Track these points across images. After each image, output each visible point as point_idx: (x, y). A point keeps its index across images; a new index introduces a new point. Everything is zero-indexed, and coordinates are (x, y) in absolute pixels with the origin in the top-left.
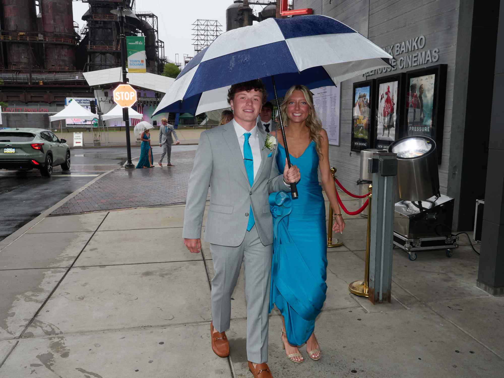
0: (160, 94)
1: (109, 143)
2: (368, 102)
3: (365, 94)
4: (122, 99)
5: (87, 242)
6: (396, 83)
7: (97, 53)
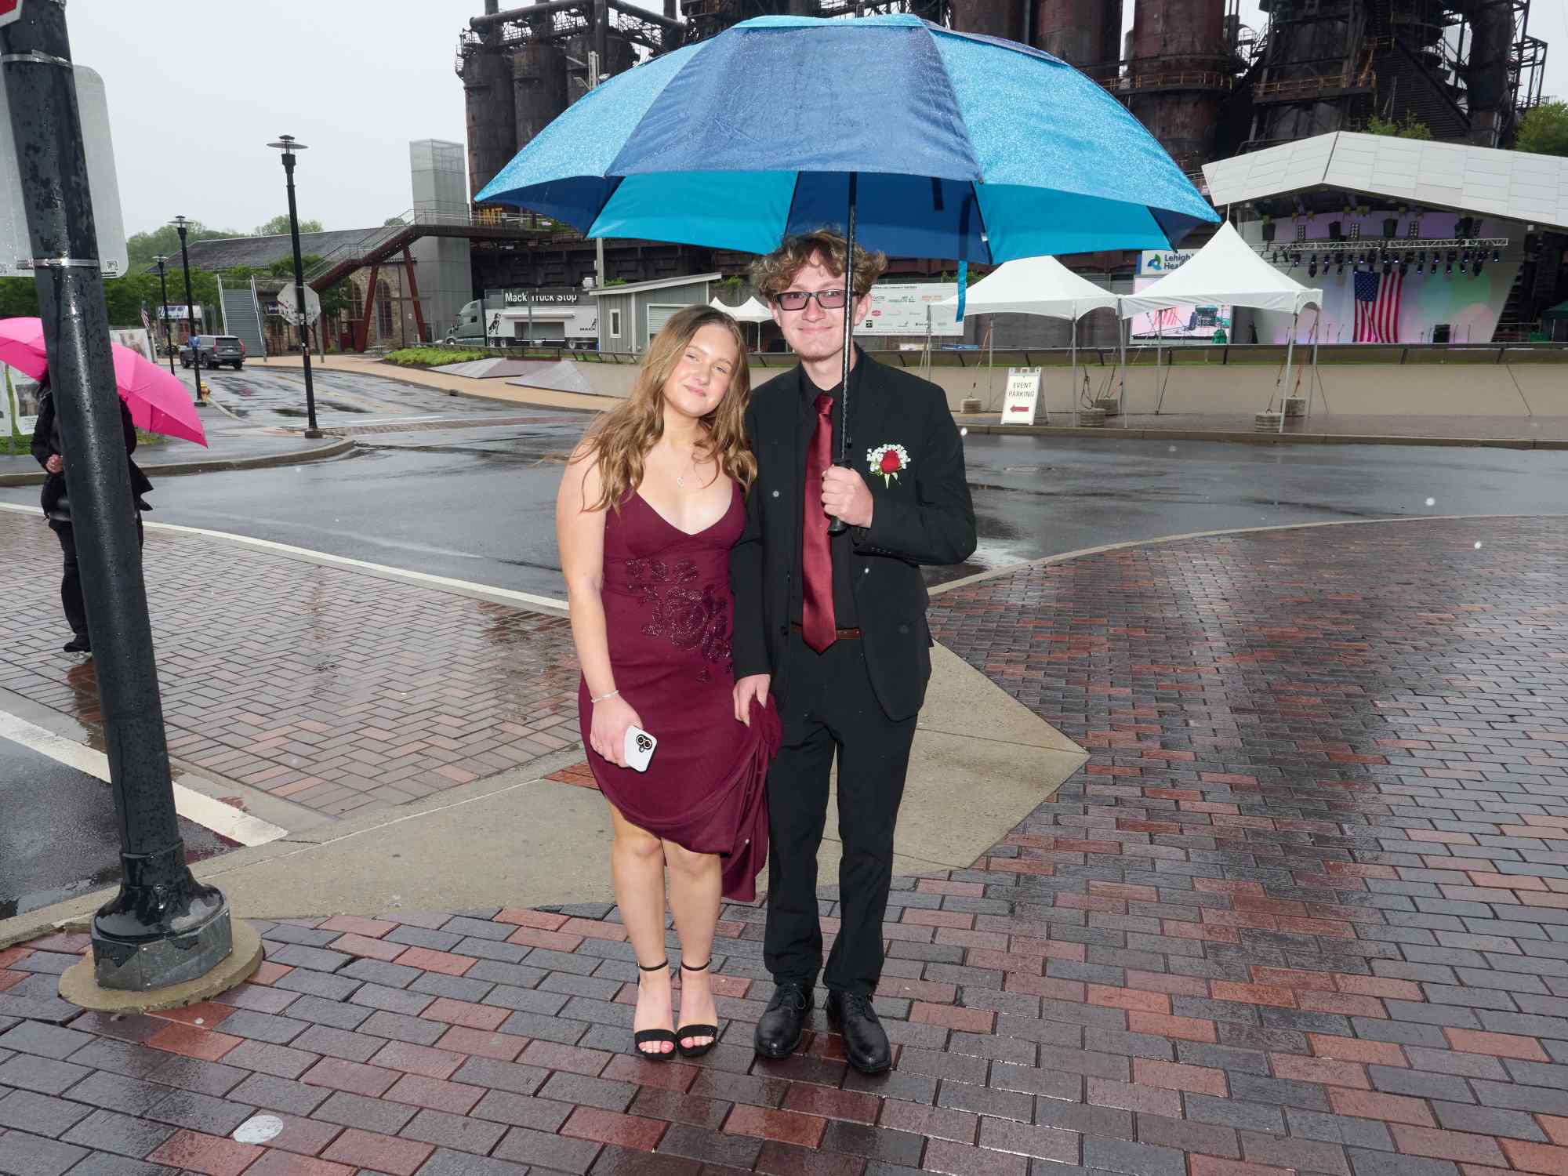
0: (1479, 223)
7: (1284, 104)
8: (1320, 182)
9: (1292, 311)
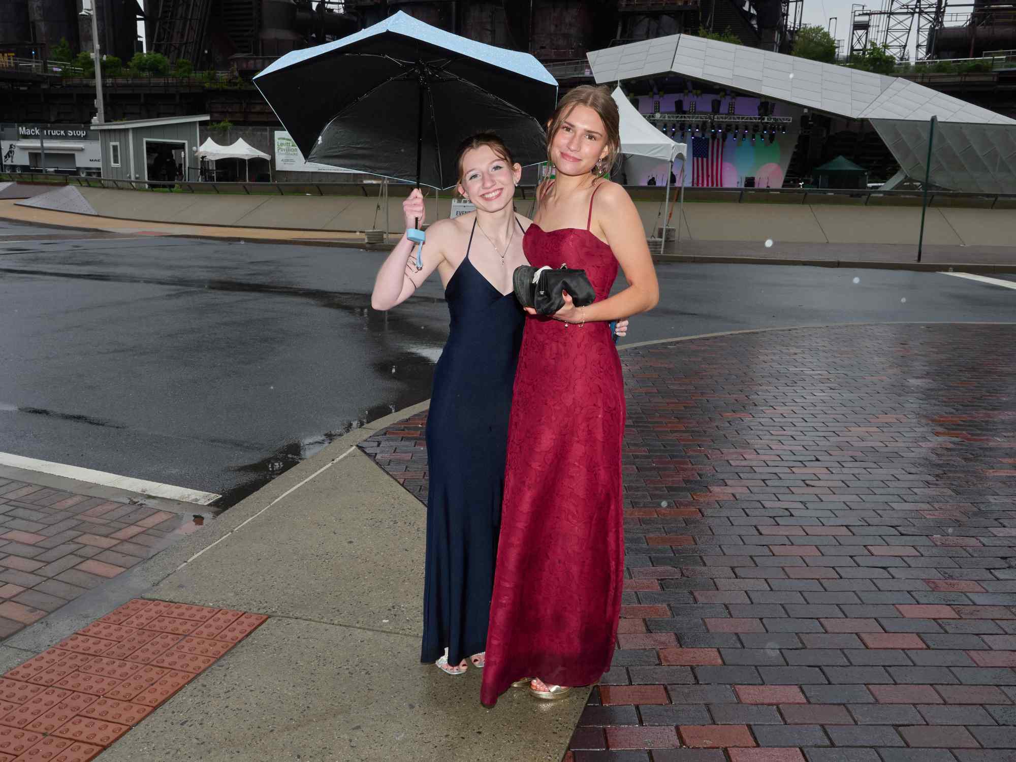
7: (640, 14)
8: (669, 70)
9: (669, 159)
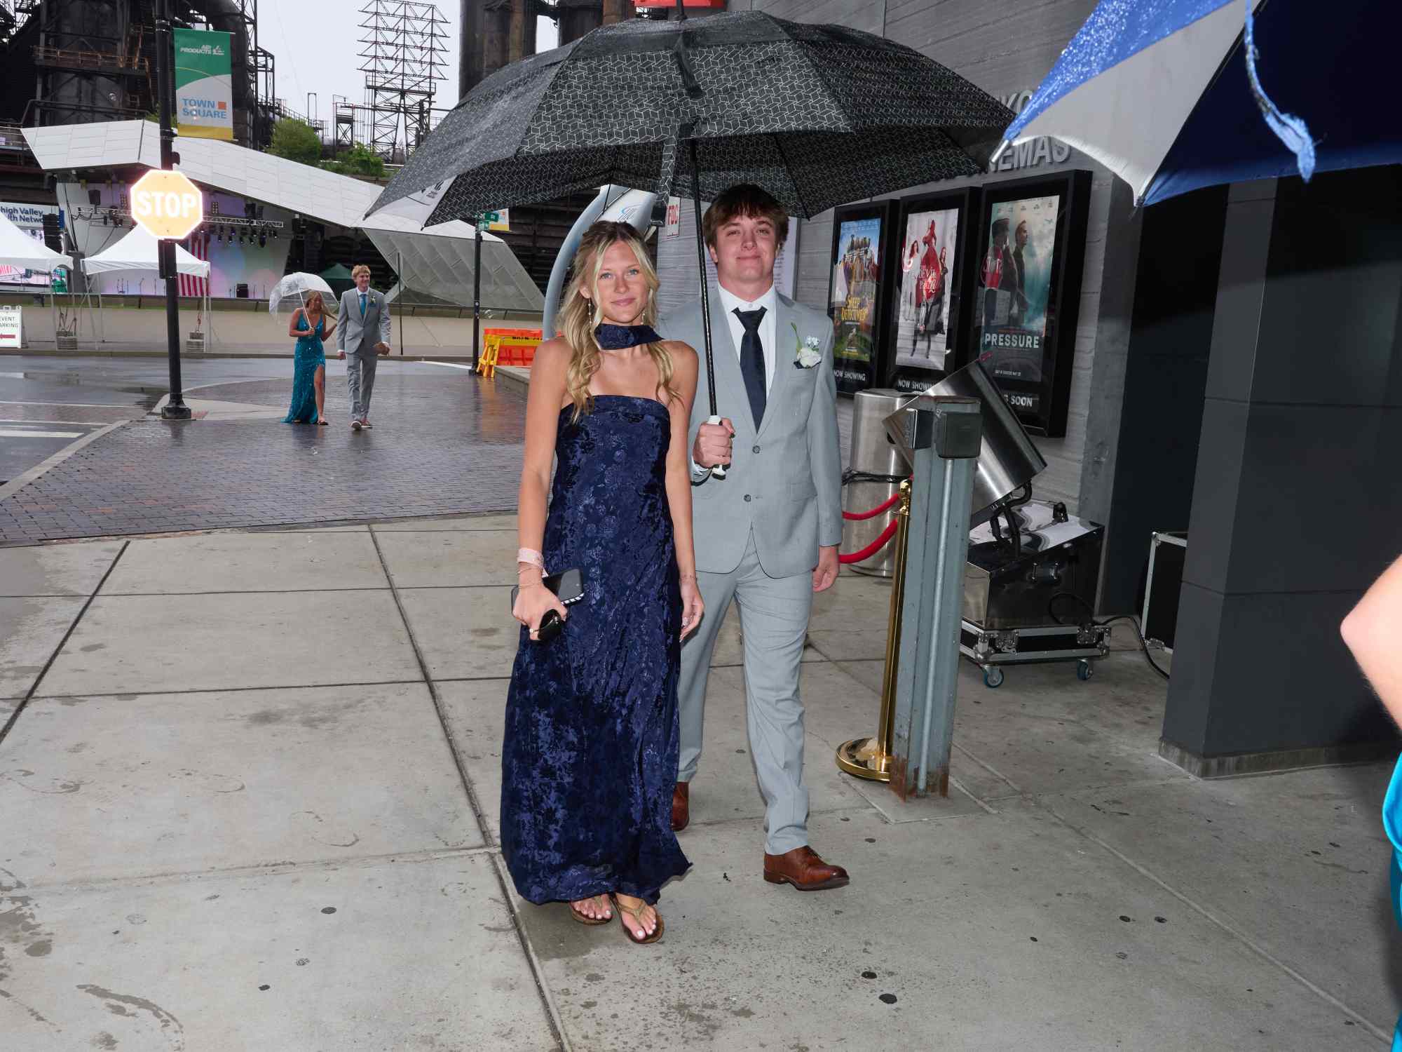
0: (261, 208)
1: (104, 341)
2: (876, 260)
3: (867, 240)
4: (159, 213)
5: (70, 625)
6: (954, 214)
8: (135, 161)
